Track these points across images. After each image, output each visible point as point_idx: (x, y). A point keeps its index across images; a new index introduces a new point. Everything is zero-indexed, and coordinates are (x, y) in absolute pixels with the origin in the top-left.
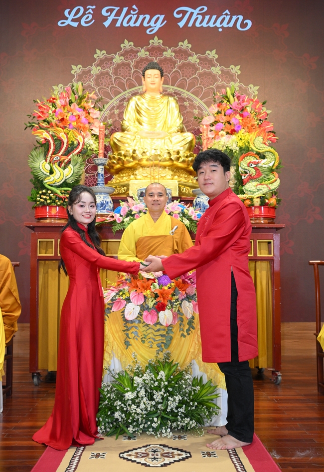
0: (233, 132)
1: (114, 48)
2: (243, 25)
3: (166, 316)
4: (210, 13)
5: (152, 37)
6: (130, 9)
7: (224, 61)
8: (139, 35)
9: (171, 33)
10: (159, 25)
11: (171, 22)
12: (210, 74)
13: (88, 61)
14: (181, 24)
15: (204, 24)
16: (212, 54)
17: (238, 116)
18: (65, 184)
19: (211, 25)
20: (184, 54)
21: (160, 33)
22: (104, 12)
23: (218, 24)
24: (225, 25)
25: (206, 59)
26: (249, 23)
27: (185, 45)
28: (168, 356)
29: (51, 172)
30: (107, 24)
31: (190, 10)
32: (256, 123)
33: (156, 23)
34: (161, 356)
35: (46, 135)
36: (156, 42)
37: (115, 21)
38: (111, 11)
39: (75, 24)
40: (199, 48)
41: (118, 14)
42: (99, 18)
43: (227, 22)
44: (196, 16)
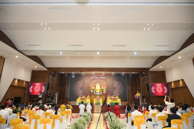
1: (95, 80)
8: (97, 79)
9: (99, 79)
13: (93, 81)
25: (102, 81)
26: (105, 78)
33: (98, 78)
39: (92, 78)
42: (94, 78)
43: (103, 78)
44: (101, 77)
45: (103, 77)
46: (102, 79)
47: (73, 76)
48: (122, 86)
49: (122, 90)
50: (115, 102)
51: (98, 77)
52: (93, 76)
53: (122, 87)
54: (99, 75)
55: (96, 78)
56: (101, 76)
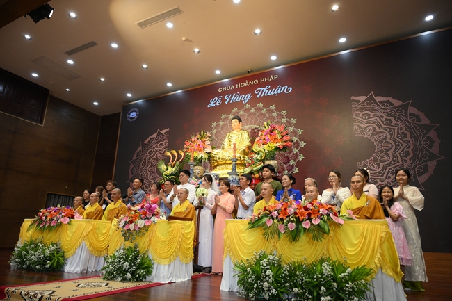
0: (266, 143)
1: (228, 113)
2: (288, 90)
3: (132, 226)
4: (271, 88)
5: (245, 104)
6: (237, 94)
7: (278, 109)
8: (240, 105)
9: (254, 101)
10: (248, 98)
11: (254, 95)
12: (272, 116)
13: (218, 120)
14: (258, 96)
15: (269, 94)
16: (273, 107)
17: (269, 136)
18: (172, 174)
19: (272, 93)
20: (260, 109)
21: (249, 102)
22: (225, 98)
23: (275, 93)
24: (279, 92)
25: (270, 110)
26: (291, 89)
27: (260, 105)
28: (136, 246)
29: (167, 170)
30: (226, 103)
31: (262, 89)
32: (279, 138)
33: (247, 98)
34: (132, 246)
35: (169, 154)
36: (247, 106)
37: (230, 101)
38: (228, 97)
39: (214, 105)
40: (266, 106)
41: (231, 97)
42: (223, 100)
43: (279, 90)
44: (265, 91)
45: (274, 85)
46: (267, 100)
47: (133, 114)
48: (425, 121)
49: (435, 149)
50: (300, 253)
51: (244, 91)
52: (217, 95)
53: (428, 128)
54: (251, 78)
55: (235, 99)
56: (264, 85)
